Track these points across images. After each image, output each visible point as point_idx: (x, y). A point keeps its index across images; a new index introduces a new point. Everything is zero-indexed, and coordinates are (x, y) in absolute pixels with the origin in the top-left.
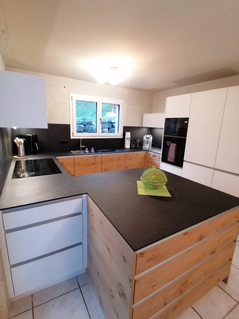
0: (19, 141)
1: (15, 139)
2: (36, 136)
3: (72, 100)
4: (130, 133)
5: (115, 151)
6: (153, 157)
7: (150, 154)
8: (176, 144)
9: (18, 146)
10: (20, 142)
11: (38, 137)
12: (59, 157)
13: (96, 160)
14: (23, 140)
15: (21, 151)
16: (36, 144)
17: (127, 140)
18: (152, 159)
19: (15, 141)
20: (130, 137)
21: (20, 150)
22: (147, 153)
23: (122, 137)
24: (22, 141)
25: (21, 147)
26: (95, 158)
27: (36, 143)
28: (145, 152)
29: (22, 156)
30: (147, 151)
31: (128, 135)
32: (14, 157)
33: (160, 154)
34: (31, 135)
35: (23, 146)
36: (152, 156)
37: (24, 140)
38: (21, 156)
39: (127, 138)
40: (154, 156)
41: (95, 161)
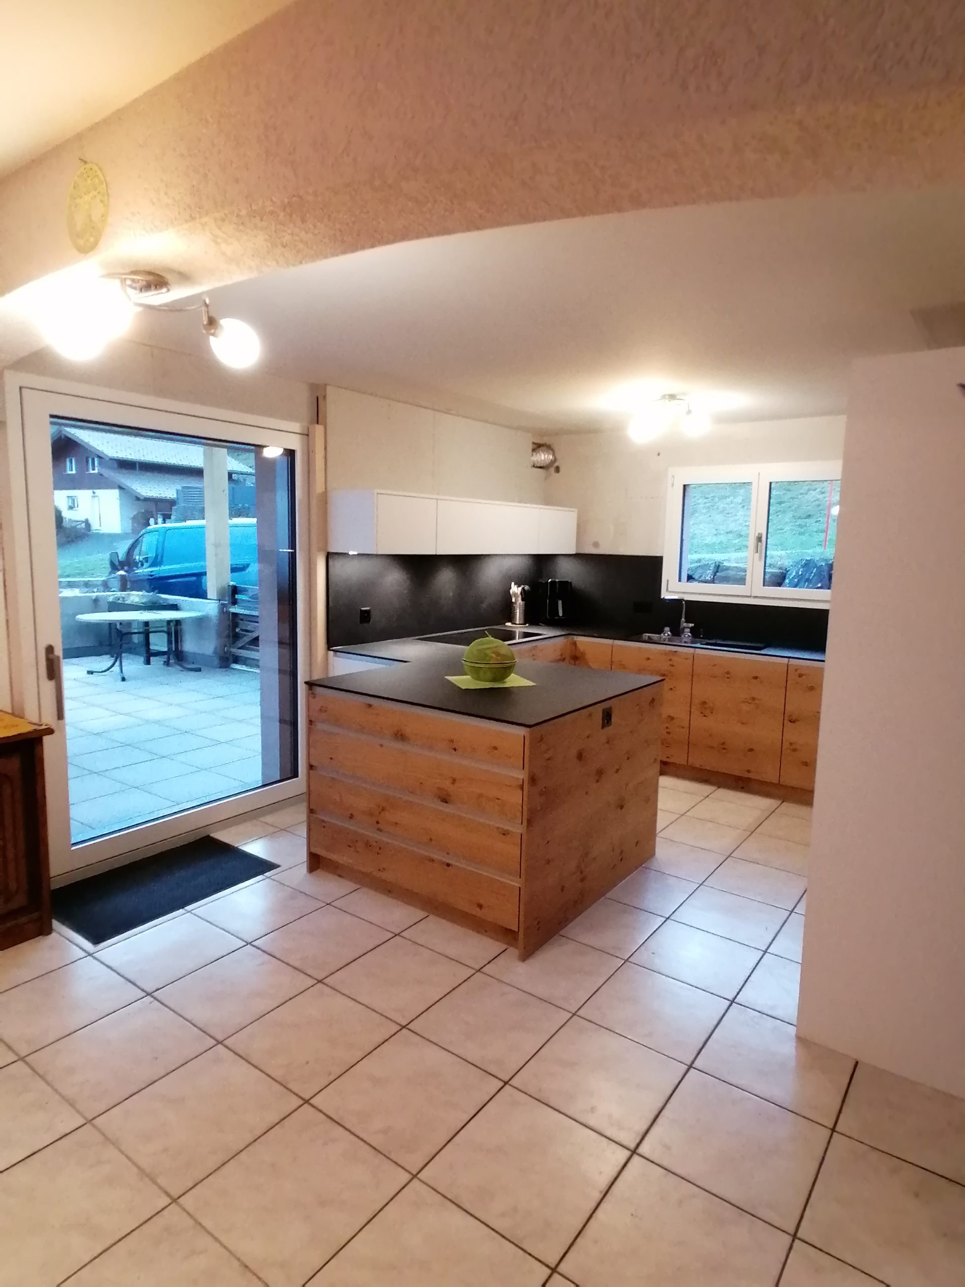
3: (673, 485)
9: (513, 600)
14: (521, 589)
15: (518, 614)
16: (560, 602)
21: (515, 610)
25: (518, 603)
27: (561, 600)
29: (517, 623)
32: (507, 623)
34: (549, 581)
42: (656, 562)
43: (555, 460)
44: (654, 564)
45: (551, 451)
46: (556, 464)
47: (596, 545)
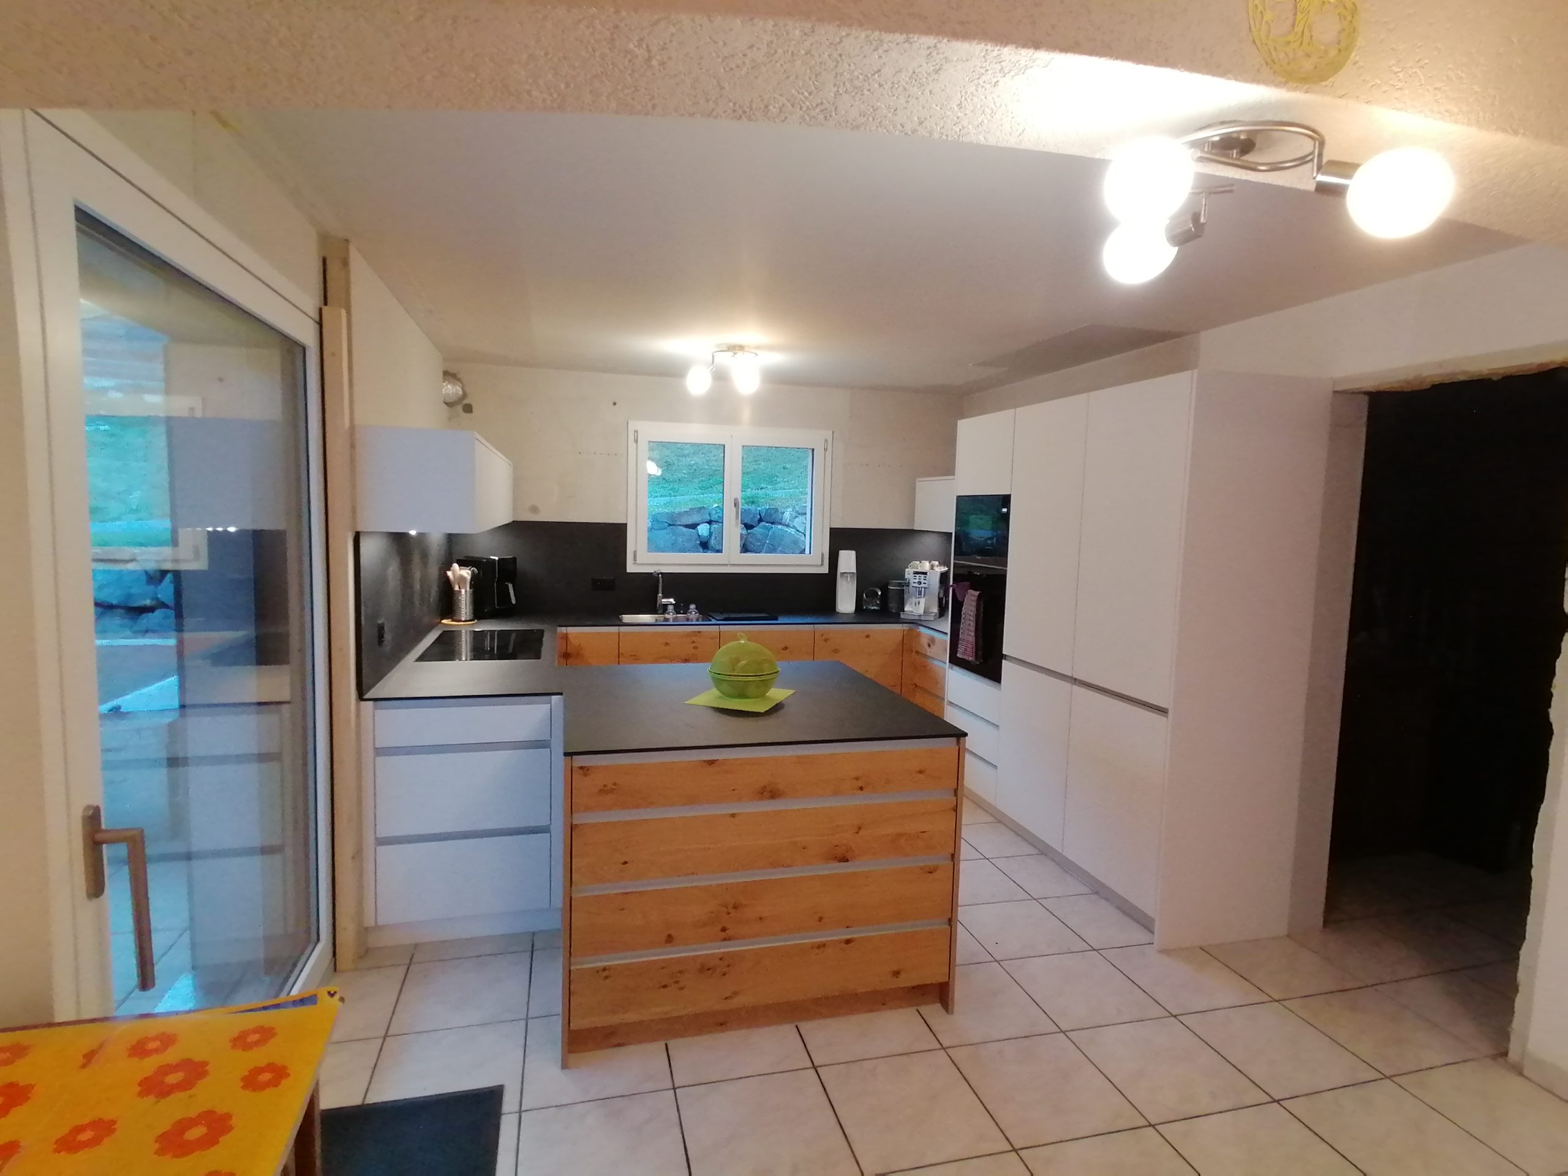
0: (461, 573)
1: (449, 570)
2: (514, 559)
3: (636, 441)
4: (854, 552)
5: (776, 619)
6: (926, 646)
7: (919, 634)
8: (977, 593)
9: (457, 588)
10: (462, 579)
11: (520, 564)
12: (571, 630)
13: (695, 648)
14: (470, 572)
15: (463, 606)
16: (510, 586)
17: (844, 583)
18: (926, 656)
19: (449, 573)
20: (853, 568)
21: (460, 601)
22: (910, 630)
23: (825, 570)
24: (466, 573)
25: (463, 591)
26: (695, 639)
27: (512, 583)
28: (905, 627)
29: (463, 619)
30: (916, 622)
31: (848, 560)
32: (444, 621)
33: (946, 633)
34: (497, 558)
35: (468, 589)
36: (924, 641)
37: (473, 571)
38: (460, 621)
39: (843, 574)
40: (932, 642)
41: (694, 651)
42: (619, 531)
43: (465, 395)
44: (617, 533)
45: (459, 383)
46: (466, 402)
47: (534, 509)
